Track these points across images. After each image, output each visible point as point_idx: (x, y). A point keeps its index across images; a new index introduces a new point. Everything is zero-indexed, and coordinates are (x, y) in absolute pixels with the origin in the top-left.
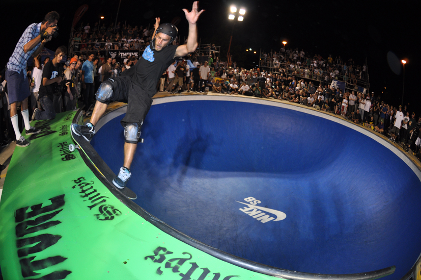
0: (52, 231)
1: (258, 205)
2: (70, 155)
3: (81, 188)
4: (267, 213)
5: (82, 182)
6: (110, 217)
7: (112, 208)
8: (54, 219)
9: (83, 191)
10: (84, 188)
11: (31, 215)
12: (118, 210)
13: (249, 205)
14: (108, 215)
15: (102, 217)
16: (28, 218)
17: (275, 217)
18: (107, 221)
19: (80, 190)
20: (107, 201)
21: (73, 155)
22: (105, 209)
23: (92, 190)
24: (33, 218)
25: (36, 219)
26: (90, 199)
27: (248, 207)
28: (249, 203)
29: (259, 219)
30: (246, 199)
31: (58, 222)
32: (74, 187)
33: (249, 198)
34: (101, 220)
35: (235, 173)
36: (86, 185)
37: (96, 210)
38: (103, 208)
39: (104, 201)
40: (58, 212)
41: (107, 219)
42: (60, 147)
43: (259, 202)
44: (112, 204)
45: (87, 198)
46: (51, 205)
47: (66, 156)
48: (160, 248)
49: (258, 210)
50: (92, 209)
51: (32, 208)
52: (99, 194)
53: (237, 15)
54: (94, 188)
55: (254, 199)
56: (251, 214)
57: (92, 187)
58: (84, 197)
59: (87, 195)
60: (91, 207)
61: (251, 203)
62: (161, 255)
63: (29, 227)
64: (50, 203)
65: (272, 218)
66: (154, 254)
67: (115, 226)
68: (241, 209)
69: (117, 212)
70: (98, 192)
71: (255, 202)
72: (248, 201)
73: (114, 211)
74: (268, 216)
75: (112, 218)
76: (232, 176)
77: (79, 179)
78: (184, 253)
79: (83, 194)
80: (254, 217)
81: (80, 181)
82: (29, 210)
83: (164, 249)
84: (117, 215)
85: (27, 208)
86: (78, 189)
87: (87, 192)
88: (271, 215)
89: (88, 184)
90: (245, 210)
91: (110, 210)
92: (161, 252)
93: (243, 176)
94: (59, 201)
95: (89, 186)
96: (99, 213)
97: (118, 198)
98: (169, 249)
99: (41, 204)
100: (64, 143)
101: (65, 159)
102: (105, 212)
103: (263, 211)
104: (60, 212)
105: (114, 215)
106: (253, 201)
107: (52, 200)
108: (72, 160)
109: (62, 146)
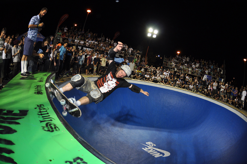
0: (13, 126)
1: (154, 147)
2: (40, 92)
3: (40, 110)
4: (159, 152)
5: (42, 107)
6: (51, 130)
7: (55, 125)
8: (17, 121)
9: (40, 112)
10: (41, 111)
11: (5, 114)
12: (58, 128)
13: (148, 147)
14: (50, 129)
15: (46, 129)
16: (3, 115)
17: (164, 154)
18: (49, 132)
19: (39, 111)
20: (52, 121)
21: (42, 92)
22: (50, 125)
23: (46, 113)
24: (5, 116)
25: (7, 117)
26: (43, 117)
27: (148, 148)
28: (148, 145)
29: (153, 155)
30: (147, 143)
31: (18, 123)
32: (36, 108)
33: (149, 143)
34: (45, 130)
35: (143, 127)
36: (43, 109)
37: (44, 124)
38: (49, 124)
39: (51, 120)
40: (20, 118)
41: (49, 131)
42: (36, 87)
43: (155, 145)
44: (55, 123)
45: (41, 116)
46: (18, 114)
47: (37, 92)
48: (78, 158)
49: (154, 150)
50: (42, 123)
51: (7, 111)
52: (49, 116)
54: (48, 112)
55: (152, 143)
56: (149, 152)
57: (46, 111)
58: (40, 115)
59: (41, 114)
60: (41, 122)
61: (150, 145)
63: (1, 120)
64: (18, 112)
65: (161, 155)
66: (72, 161)
67: (52, 136)
68: (143, 148)
69: (57, 129)
70: (49, 114)
71: (152, 145)
72: (148, 144)
73: (55, 128)
74: (159, 154)
75: (53, 131)
76: (141, 129)
77: (40, 105)
79: (40, 113)
80: (151, 154)
82: (5, 112)
83: (82, 160)
84: (56, 130)
85: (4, 110)
86: (38, 110)
87: (42, 113)
88: (161, 153)
89: (45, 109)
90: (145, 149)
91: (53, 126)
92: (79, 161)
93: (147, 129)
94: (24, 113)
95: (45, 110)
96: (45, 126)
97: (61, 121)
98: (85, 160)
99: (13, 111)
100: (39, 86)
101: (36, 93)
102: (49, 127)
103: (156, 151)
104: (22, 119)
105: (54, 130)
106: (151, 144)
107: (20, 111)
108: (40, 95)
109: (38, 87)
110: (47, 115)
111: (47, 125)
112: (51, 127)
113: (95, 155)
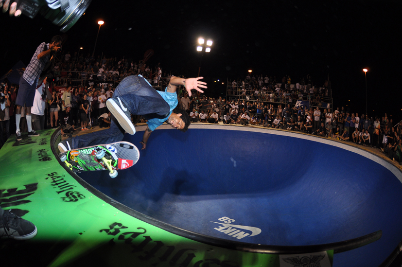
0: (22, 207)
2: (47, 158)
3: (54, 179)
5: (55, 175)
6: (74, 199)
7: (78, 193)
8: (26, 199)
9: (54, 182)
10: (55, 180)
11: (6, 195)
14: (73, 198)
15: (67, 199)
16: (3, 197)
18: (72, 202)
19: (52, 181)
20: (73, 189)
21: (49, 158)
22: (71, 194)
23: (63, 181)
24: (8, 198)
25: (10, 199)
26: (59, 187)
31: (28, 201)
32: (47, 179)
34: (66, 201)
36: (57, 178)
37: (63, 194)
38: (70, 193)
39: (71, 188)
40: (29, 195)
41: (71, 200)
42: (39, 152)
44: (78, 191)
45: (57, 186)
46: (25, 190)
47: (43, 159)
48: (116, 224)
50: (60, 194)
51: (8, 190)
52: (67, 184)
53: (204, 46)
54: (65, 180)
57: (63, 179)
58: (54, 185)
59: (57, 184)
60: (59, 193)
62: (115, 229)
63: (3, 203)
64: (24, 188)
66: (109, 228)
67: (78, 206)
69: (82, 196)
70: (67, 182)
73: (79, 196)
75: (77, 200)
77: (52, 173)
78: (138, 228)
79: (54, 184)
81: (53, 175)
82: (6, 192)
83: (120, 225)
84: (81, 198)
85: (4, 190)
86: (50, 179)
87: (57, 182)
89: (59, 177)
91: (76, 195)
92: (117, 227)
94: (32, 188)
95: (60, 178)
96: (65, 196)
97: (85, 187)
98: (124, 224)
99: (17, 189)
100: (42, 150)
102: (71, 196)
104: (32, 195)
105: (78, 198)
107: (26, 186)
108: (48, 161)
109: (41, 152)
110: (65, 183)
111: (67, 195)
112: (74, 197)
113: (136, 217)
